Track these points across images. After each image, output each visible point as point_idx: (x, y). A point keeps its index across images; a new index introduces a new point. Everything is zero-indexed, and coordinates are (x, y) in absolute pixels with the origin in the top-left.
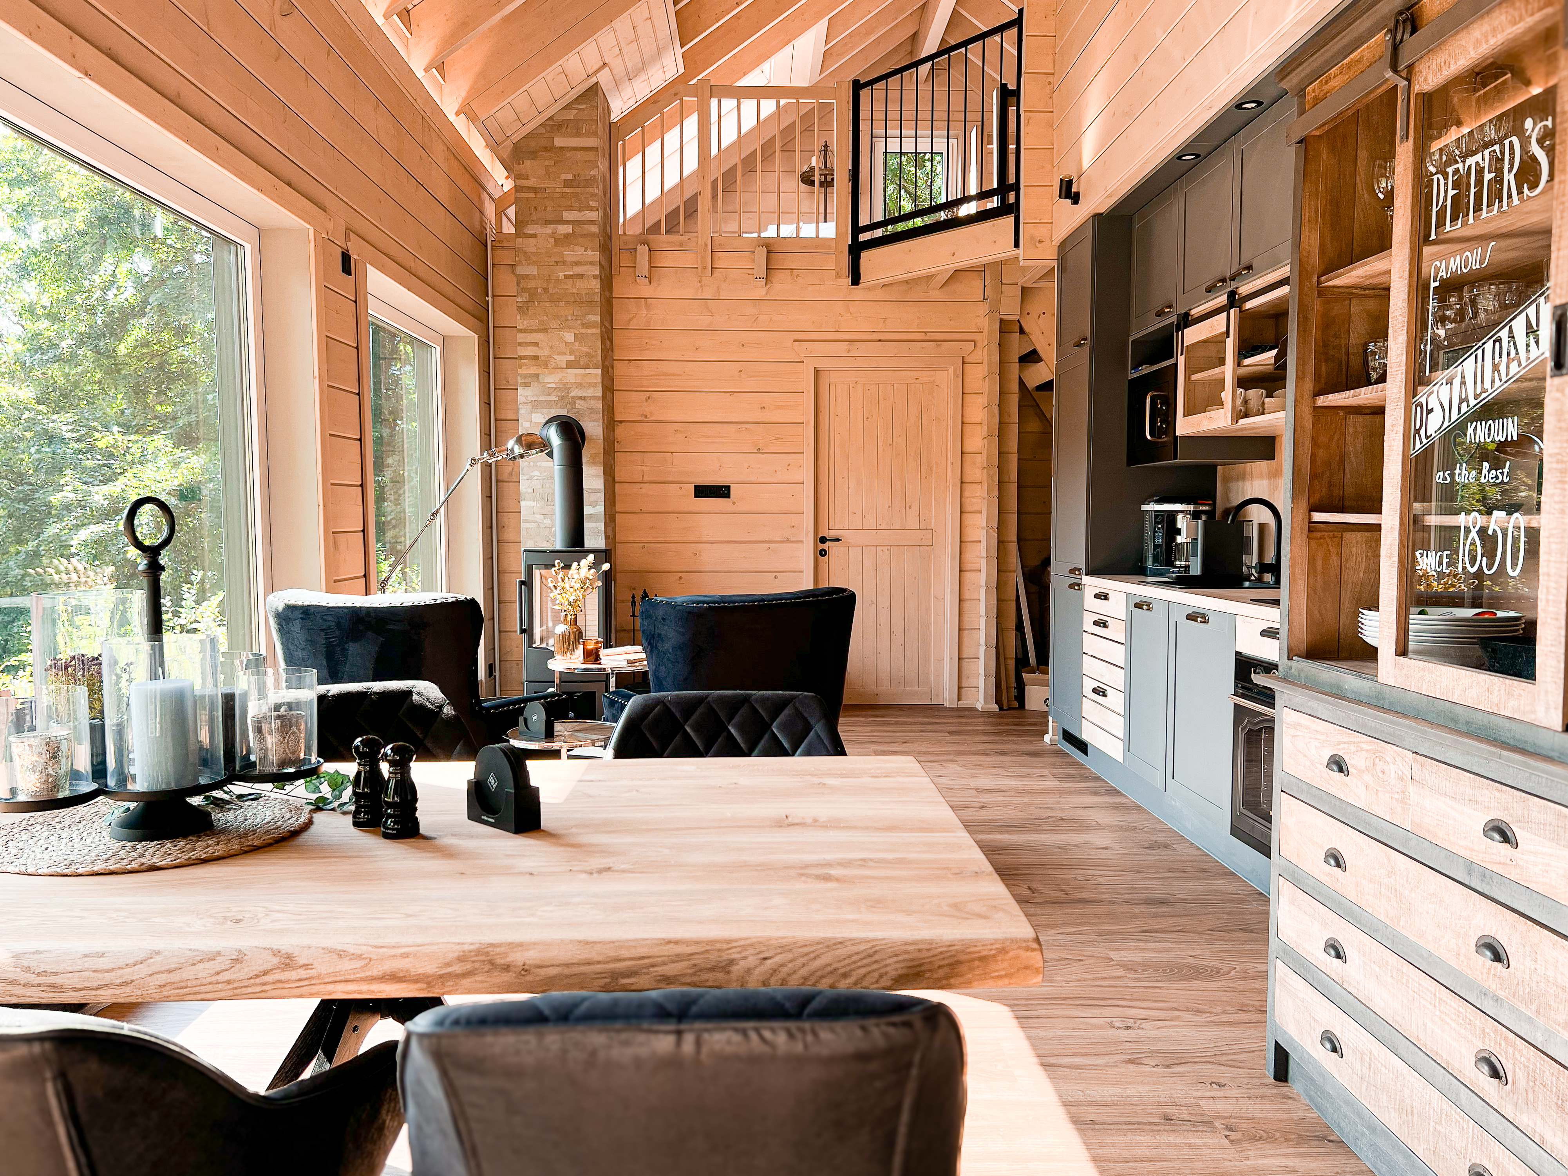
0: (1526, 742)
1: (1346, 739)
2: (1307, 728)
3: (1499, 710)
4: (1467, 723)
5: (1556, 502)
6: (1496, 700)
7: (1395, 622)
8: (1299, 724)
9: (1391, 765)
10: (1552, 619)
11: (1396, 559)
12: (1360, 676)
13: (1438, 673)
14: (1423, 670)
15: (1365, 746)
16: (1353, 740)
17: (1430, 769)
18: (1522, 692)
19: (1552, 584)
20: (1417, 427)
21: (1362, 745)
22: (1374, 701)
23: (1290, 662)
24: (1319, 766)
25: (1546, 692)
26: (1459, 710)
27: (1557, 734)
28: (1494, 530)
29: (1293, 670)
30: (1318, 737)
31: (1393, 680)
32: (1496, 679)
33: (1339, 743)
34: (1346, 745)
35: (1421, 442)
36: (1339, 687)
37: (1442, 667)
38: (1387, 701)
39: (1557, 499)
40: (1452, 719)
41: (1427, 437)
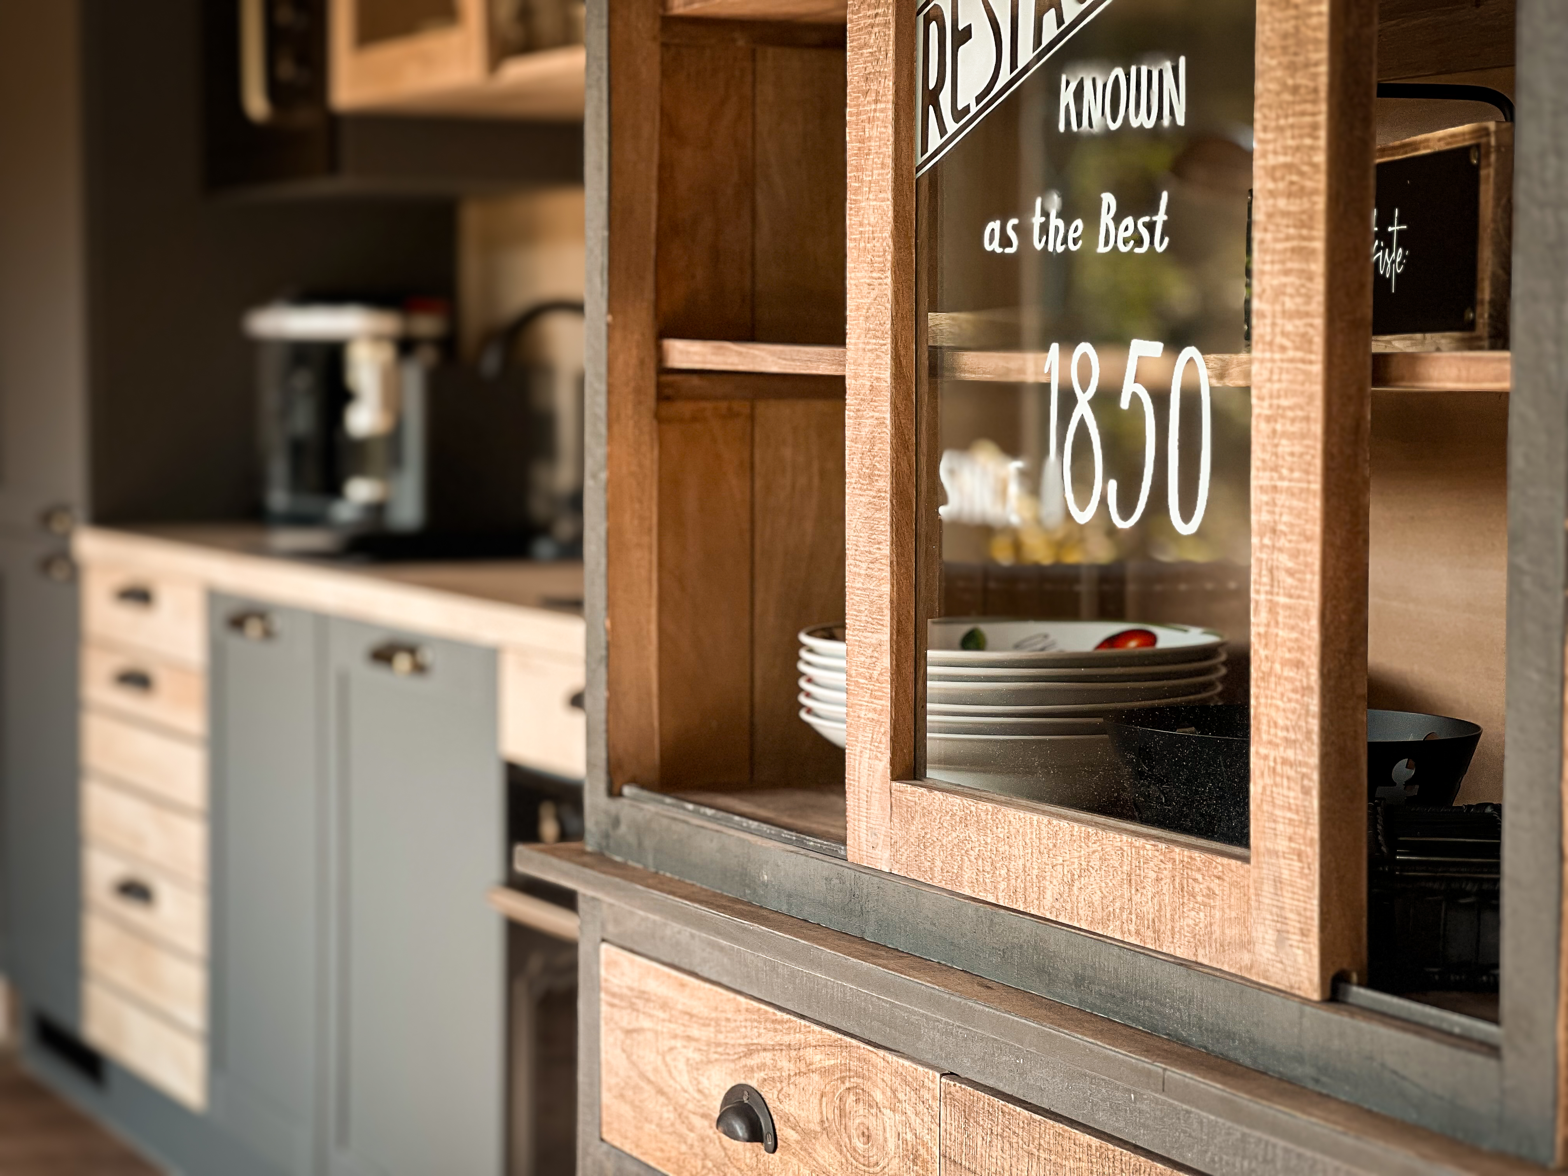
0: (1230, 1036)
1: (768, 1039)
2: (664, 1005)
3: (1157, 939)
4: (1079, 981)
5: (1287, 315)
6: (1149, 909)
7: (887, 677)
8: (644, 996)
9: (887, 1112)
10: (1284, 663)
11: (885, 484)
12: (801, 844)
13: (1001, 833)
14: (964, 820)
15: (818, 1058)
16: (786, 1039)
17: (988, 1125)
18: (1215, 885)
19: (1284, 560)
20: (932, 85)
21: (809, 1053)
22: (837, 922)
23: (614, 806)
24: (697, 1121)
25: (1278, 882)
26: (1055, 940)
27: (1308, 1009)
28: (1135, 397)
29: (623, 829)
30: (695, 1032)
31: (887, 854)
32: (1149, 845)
33: (750, 1052)
34: (767, 1057)
35: (943, 131)
36: (745, 878)
37: (1012, 813)
38: (872, 917)
39: (1289, 304)
40: (1041, 970)
41: (957, 115)
